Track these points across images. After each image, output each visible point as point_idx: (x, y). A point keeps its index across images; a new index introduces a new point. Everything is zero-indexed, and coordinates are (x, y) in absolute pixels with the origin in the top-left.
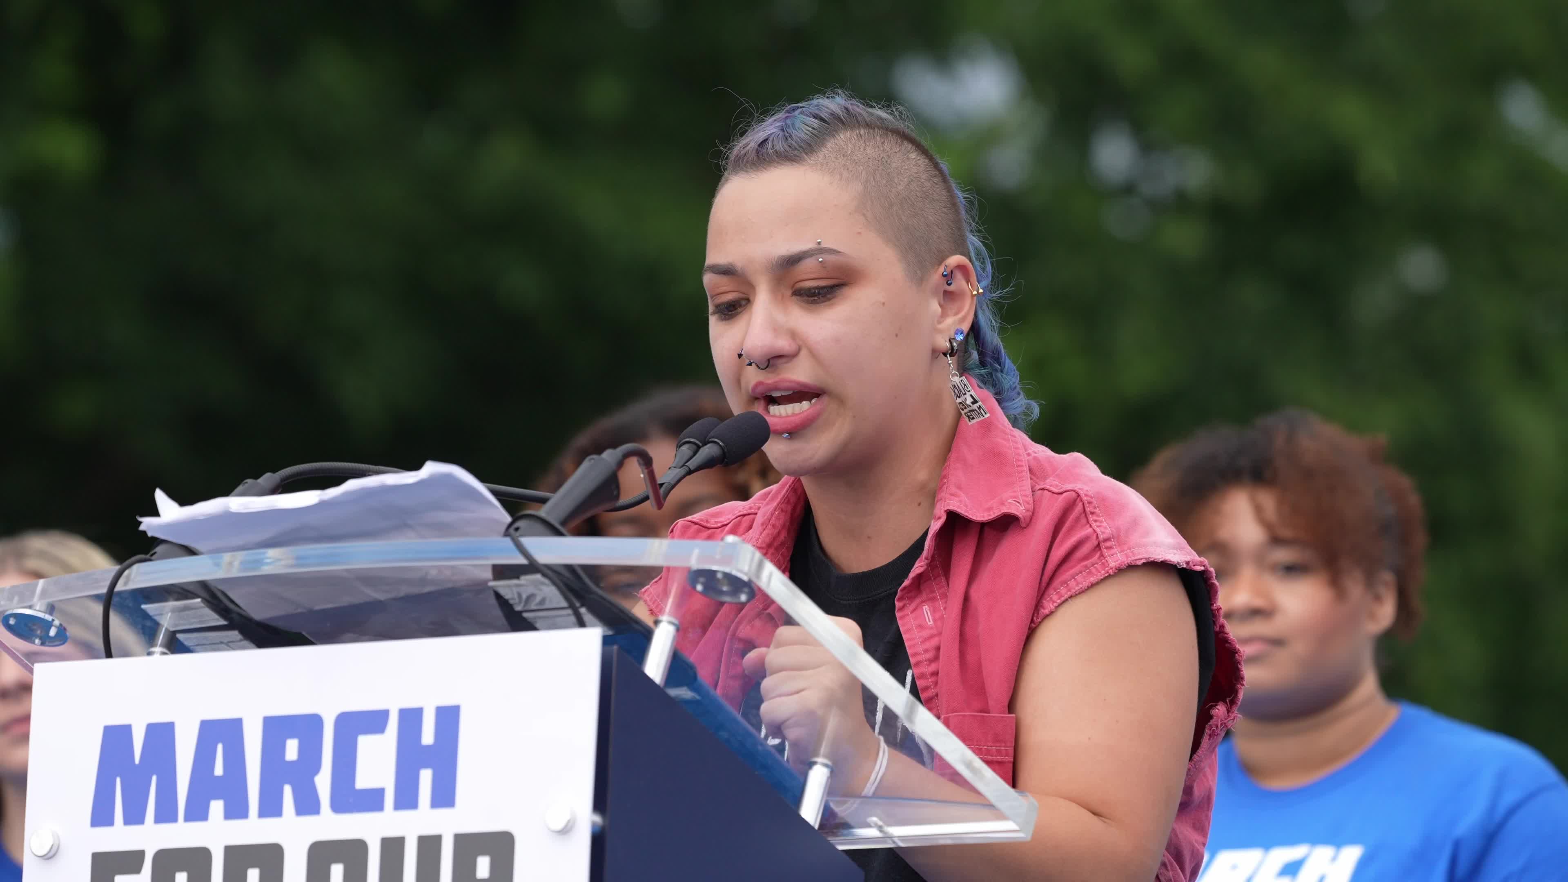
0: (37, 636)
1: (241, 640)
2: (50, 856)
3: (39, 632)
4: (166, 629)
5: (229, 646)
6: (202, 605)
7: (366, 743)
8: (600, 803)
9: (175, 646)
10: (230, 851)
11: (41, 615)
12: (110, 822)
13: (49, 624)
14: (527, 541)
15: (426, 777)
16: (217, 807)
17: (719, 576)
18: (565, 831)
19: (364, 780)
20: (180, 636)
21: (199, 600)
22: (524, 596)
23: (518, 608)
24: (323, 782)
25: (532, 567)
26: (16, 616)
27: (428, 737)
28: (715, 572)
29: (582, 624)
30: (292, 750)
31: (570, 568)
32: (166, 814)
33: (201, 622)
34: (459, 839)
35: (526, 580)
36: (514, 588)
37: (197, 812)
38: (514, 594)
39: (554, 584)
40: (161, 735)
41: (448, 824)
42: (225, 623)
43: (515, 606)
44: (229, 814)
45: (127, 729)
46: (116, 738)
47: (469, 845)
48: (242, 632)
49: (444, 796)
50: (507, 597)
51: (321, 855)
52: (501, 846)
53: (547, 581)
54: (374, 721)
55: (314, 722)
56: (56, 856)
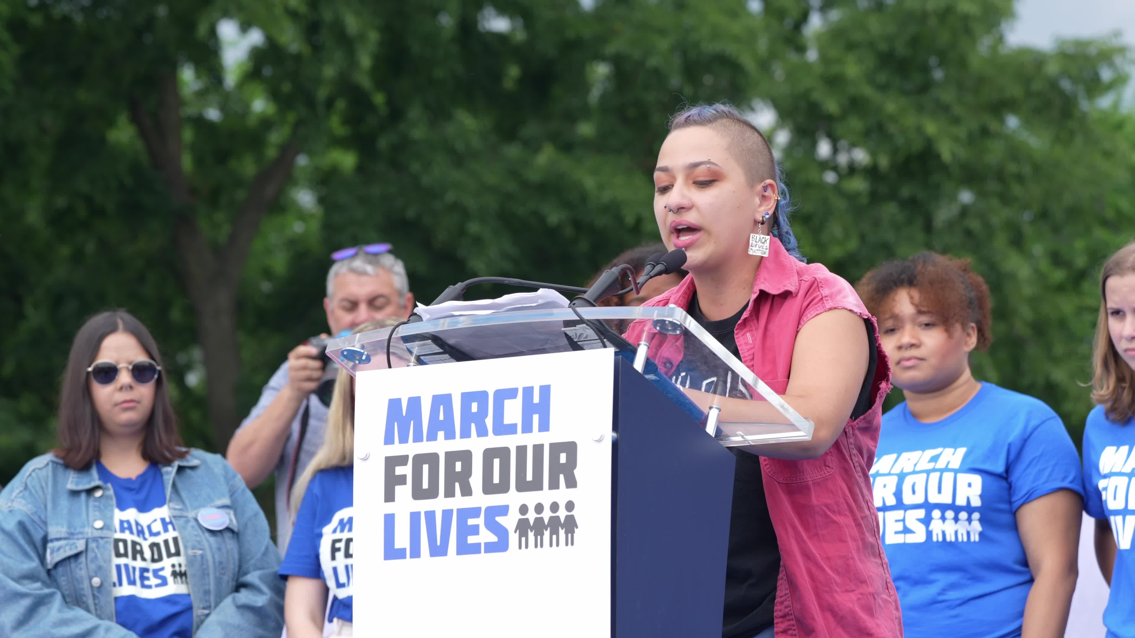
0: (357, 360)
1: (450, 358)
2: (365, 459)
3: (358, 358)
4: (415, 354)
5: (444, 361)
6: (432, 343)
7: (507, 402)
8: (615, 428)
9: (420, 361)
10: (447, 454)
11: (359, 350)
12: (392, 442)
13: (362, 354)
14: (579, 309)
15: (536, 418)
16: (441, 434)
17: (667, 322)
18: (599, 441)
19: (507, 421)
20: (421, 357)
21: (430, 341)
22: (578, 335)
23: (575, 340)
24: (489, 422)
25: (582, 321)
26: (347, 350)
27: (536, 400)
28: (665, 321)
29: (605, 346)
30: (474, 407)
31: (598, 321)
32: (418, 438)
33: (430, 351)
34: (552, 445)
35: (579, 327)
36: (573, 331)
37: (432, 437)
38: (573, 333)
39: (592, 328)
40: (415, 402)
41: (546, 439)
42: (442, 351)
43: (574, 339)
44: (447, 438)
45: (399, 400)
46: (394, 404)
47: (556, 448)
48: (450, 355)
49: (544, 426)
50: (570, 335)
51: (489, 454)
52: (571, 448)
53: (589, 328)
54: (512, 393)
55: (484, 394)
56: (369, 459)
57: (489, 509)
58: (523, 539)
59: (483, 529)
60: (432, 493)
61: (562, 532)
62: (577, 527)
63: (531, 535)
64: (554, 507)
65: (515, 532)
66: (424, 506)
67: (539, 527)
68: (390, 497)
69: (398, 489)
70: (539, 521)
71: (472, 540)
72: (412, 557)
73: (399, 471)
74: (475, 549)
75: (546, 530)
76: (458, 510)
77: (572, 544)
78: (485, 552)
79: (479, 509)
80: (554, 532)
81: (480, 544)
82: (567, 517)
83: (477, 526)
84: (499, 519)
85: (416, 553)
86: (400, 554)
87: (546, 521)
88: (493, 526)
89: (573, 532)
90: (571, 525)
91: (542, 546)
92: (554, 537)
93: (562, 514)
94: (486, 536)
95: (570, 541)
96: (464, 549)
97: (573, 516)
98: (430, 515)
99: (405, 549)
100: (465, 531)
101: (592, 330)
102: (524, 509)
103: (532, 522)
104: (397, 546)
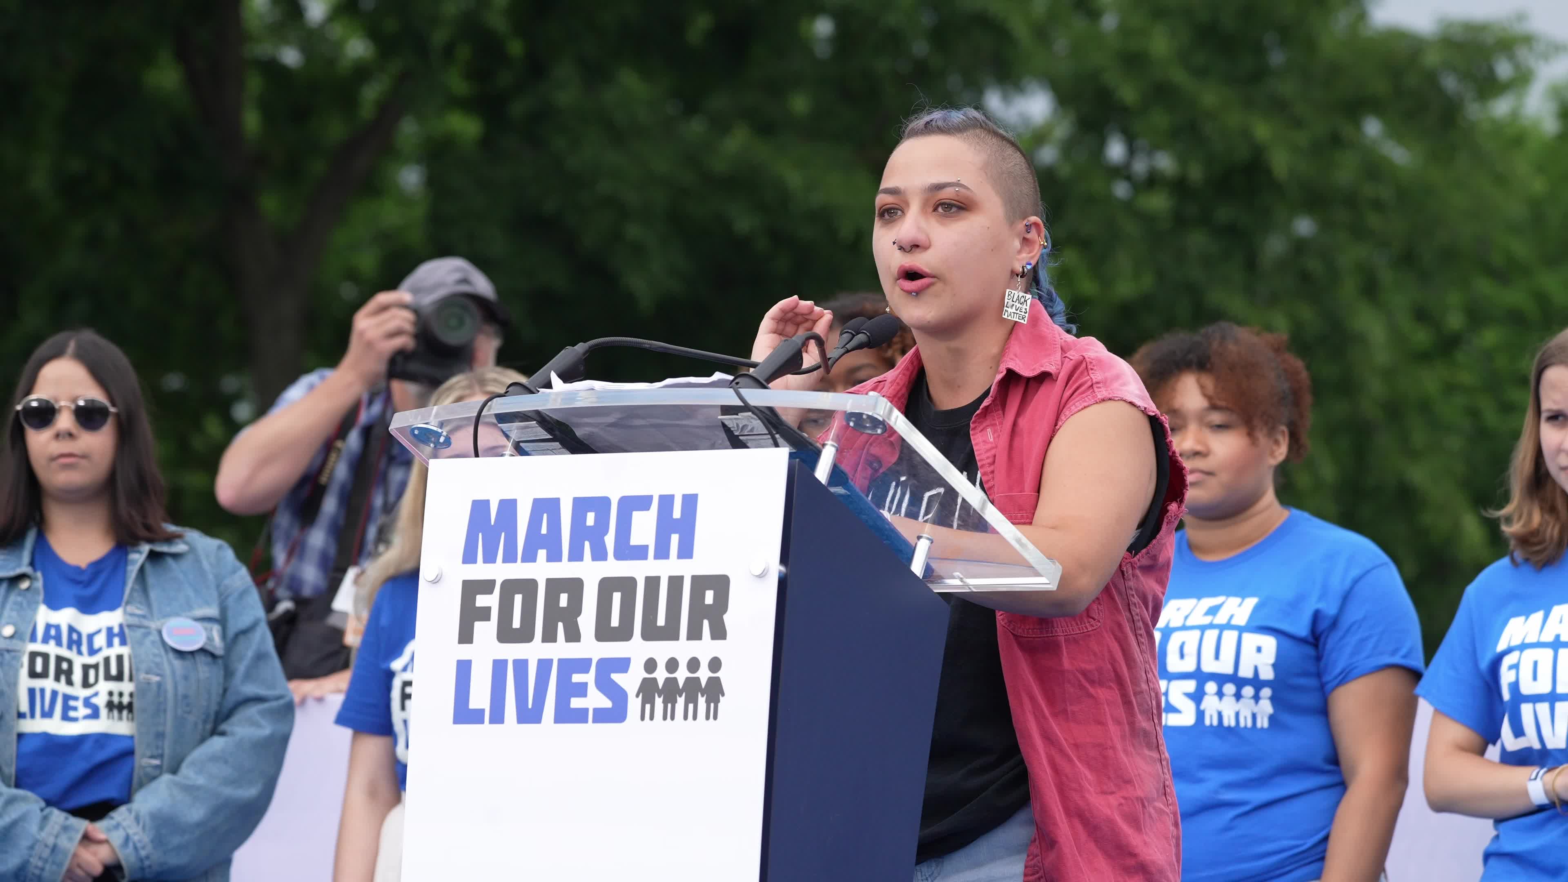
0: (432, 442)
1: (561, 448)
2: (436, 581)
3: (433, 439)
4: (514, 440)
5: (553, 452)
6: (537, 425)
7: (638, 516)
8: (784, 559)
9: (519, 450)
10: (549, 582)
11: (435, 429)
12: (474, 561)
13: (440, 435)
14: (743, 391)
15: (675, 539)
16: (542, 554)
17: (864, 417)
18: (762, 576)
19: (635, 540)
20: (521, 444)
21: (535, 422)
22: (741, 426)
23: (736, 433)
24: (610, 540)
25: (746, 408)
26: (418, 428)
27: (677, 514)
28: (861, 414)
29: (776, 445)
30: (591, 519)
31: (769, 408)
32: (510, 558)
33: (535, 436)
34: (695, 578)
35: (742, 416)
36: (734, 421)
37: (530, 557)
38: (733, 425)
39: (760, 419)
40: (508, 507)
41: (687, 569)
42: (551, 437)
43: (734, 432)
44: (550, 559)
45: (487, 502)
46: (480, 508)
47: (701, 583)
48: (561, 444)
49: (686, 552)
50: (729, 426)
51: (607, 586)
52: (721, 584)
53: (755, 417)
54: (643, 503)
55: (606, 501)
56: (440, 581)
57: (602, 662)
58: (648, 707)
59: (592, 689)
60: (525, 635)
61: (702, 701)
62: (723, 695)
63: (659, 701)
64: (694, 664)
65: (637, 696)
66: (513, 652)
67: (670, 691)
68: (466, 636)
69: (479, 626)
70: (671, 683)
71: (576, 703)
72: (491, 722)
73: (481, 601)
74: (580, 716)
75: (680, 696)
76: (560, 661)
77: (715, 718)
78: (594, 721)
79: (590, 660)
80: (691, 699)
81: (587, 710)
82: (710, 679)
83: (585, 685)
84: (616, 677)
85: (497, 717)
86: (476, 717)
87: (681, 684)
88: (606, 686)
89: (717, 702)
90: (714, 691)
91: (673, 718)
92: (691, 706)
93: (704, 674)
94: (596, 700)
95: (712, 714)
96: (565, 715)
97: (718, 679)
98: (521, 666)
99: (483, 711)
100: (568, 690)
101: (759, 421)
102: (650, 665)
103: (661, 684)
104: (472, 706)
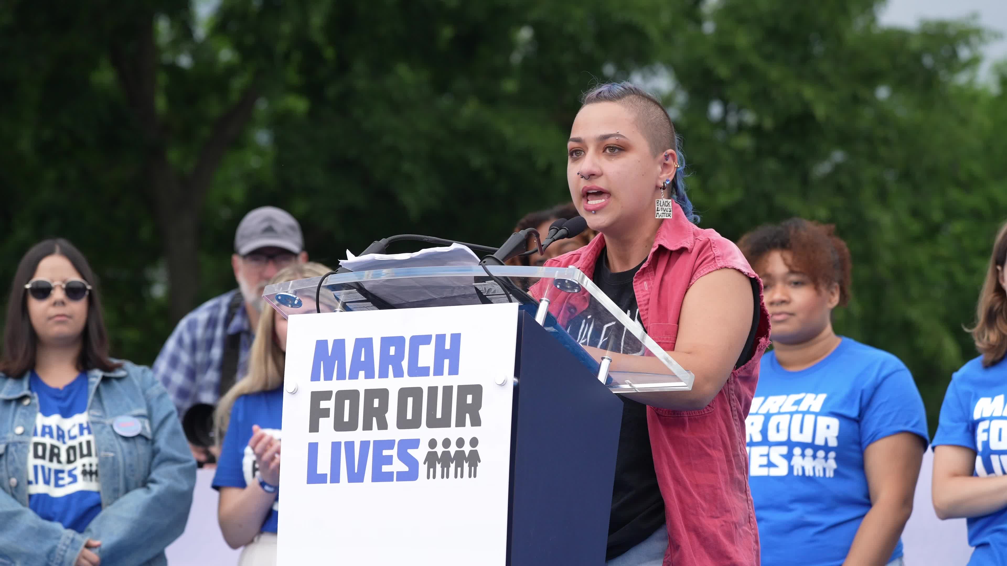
0: (289, 304)
1: (372, 306)
2: (294, 393)
3: (290, 302)
4: (342, 301)
5: (367, 308)
6: (357, 292)
7: (422, 348)
8: (517, 374)
9: (346, 308)
10: (367, 391)
11: (292, 295)
12: (318, 379)
13: (295, 299)
14: (488, 267)
15: (447, 362)
16: (362, 374)
17: (566, 282)
18: (503, 385)
19: (421, 364)
20: (347, 304)
21: (355, 290)
22: (487, 289)
23: (484, 294)
24: (405, 364)
25: (490, 278)
26: (281, 295)
27: (447, 346)
28: (564, 280)
29: (510, 301)
30: (392, 351)
31: (505, 278)
32: (341, 377)
33: (355, 299)
34: (460, 387)
35: (488, 283)
36: (483, 286)
37: (354, 376)
38: (483, 288)
40: (340, 344)
41: (455, 382)
42: (366, 299)
44: (367, 377)
45: (326, 342)
46: (321, 345)
47: (464, 390)
48: (373, 303)
49: (454, 370)
50: (480, 290)
51: (404, 393)
52: (477, 391)
53: (497, 284)
54: (426, 339)
55: (401, 340)
56: (296, 393)
57: (402, 442)
58: (432, 470)
59: (395, 459)
60: (352, 426)
61: (466, 466)
62: (480, 461)
63: (438, 467)
64: (460, 443)
65: (425, 463)
66: (344, 437)
67: (446, 460)
68: (314, 427)
69: (321, 420)
70: (446, 454)
71: (386, 469)
72: (331, 482)
73: (324, 404)
74: (388, 477)
75: (452, 463)
76: (375, 442)
77: (475, 476)
78: (398, 480)
79: (394, 441)
80: (459, 465)
81: (393, 472)
82: (471, 452)
83: (391, 457)
84: (410, 451)
85: (335, 479)
86: (322, 479)
87: (452, 455)
88: (405, 457)
89: (475, 466)
90: (474, 459)
91: (448, 477)
92: (459, 469)
93: (467, 449)
94: (398, 466)
95: (473, 474)
96: (379, 476)
97: (476, 451)
98: (350, 445)
99: (326, 474)
100: (380, 460)
101: (499, 286)
102: (433, 444)
103: (439, 455)
104: (319, 472)
